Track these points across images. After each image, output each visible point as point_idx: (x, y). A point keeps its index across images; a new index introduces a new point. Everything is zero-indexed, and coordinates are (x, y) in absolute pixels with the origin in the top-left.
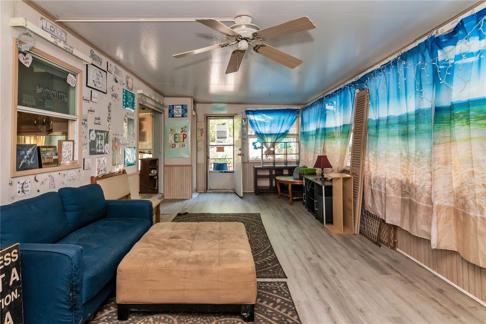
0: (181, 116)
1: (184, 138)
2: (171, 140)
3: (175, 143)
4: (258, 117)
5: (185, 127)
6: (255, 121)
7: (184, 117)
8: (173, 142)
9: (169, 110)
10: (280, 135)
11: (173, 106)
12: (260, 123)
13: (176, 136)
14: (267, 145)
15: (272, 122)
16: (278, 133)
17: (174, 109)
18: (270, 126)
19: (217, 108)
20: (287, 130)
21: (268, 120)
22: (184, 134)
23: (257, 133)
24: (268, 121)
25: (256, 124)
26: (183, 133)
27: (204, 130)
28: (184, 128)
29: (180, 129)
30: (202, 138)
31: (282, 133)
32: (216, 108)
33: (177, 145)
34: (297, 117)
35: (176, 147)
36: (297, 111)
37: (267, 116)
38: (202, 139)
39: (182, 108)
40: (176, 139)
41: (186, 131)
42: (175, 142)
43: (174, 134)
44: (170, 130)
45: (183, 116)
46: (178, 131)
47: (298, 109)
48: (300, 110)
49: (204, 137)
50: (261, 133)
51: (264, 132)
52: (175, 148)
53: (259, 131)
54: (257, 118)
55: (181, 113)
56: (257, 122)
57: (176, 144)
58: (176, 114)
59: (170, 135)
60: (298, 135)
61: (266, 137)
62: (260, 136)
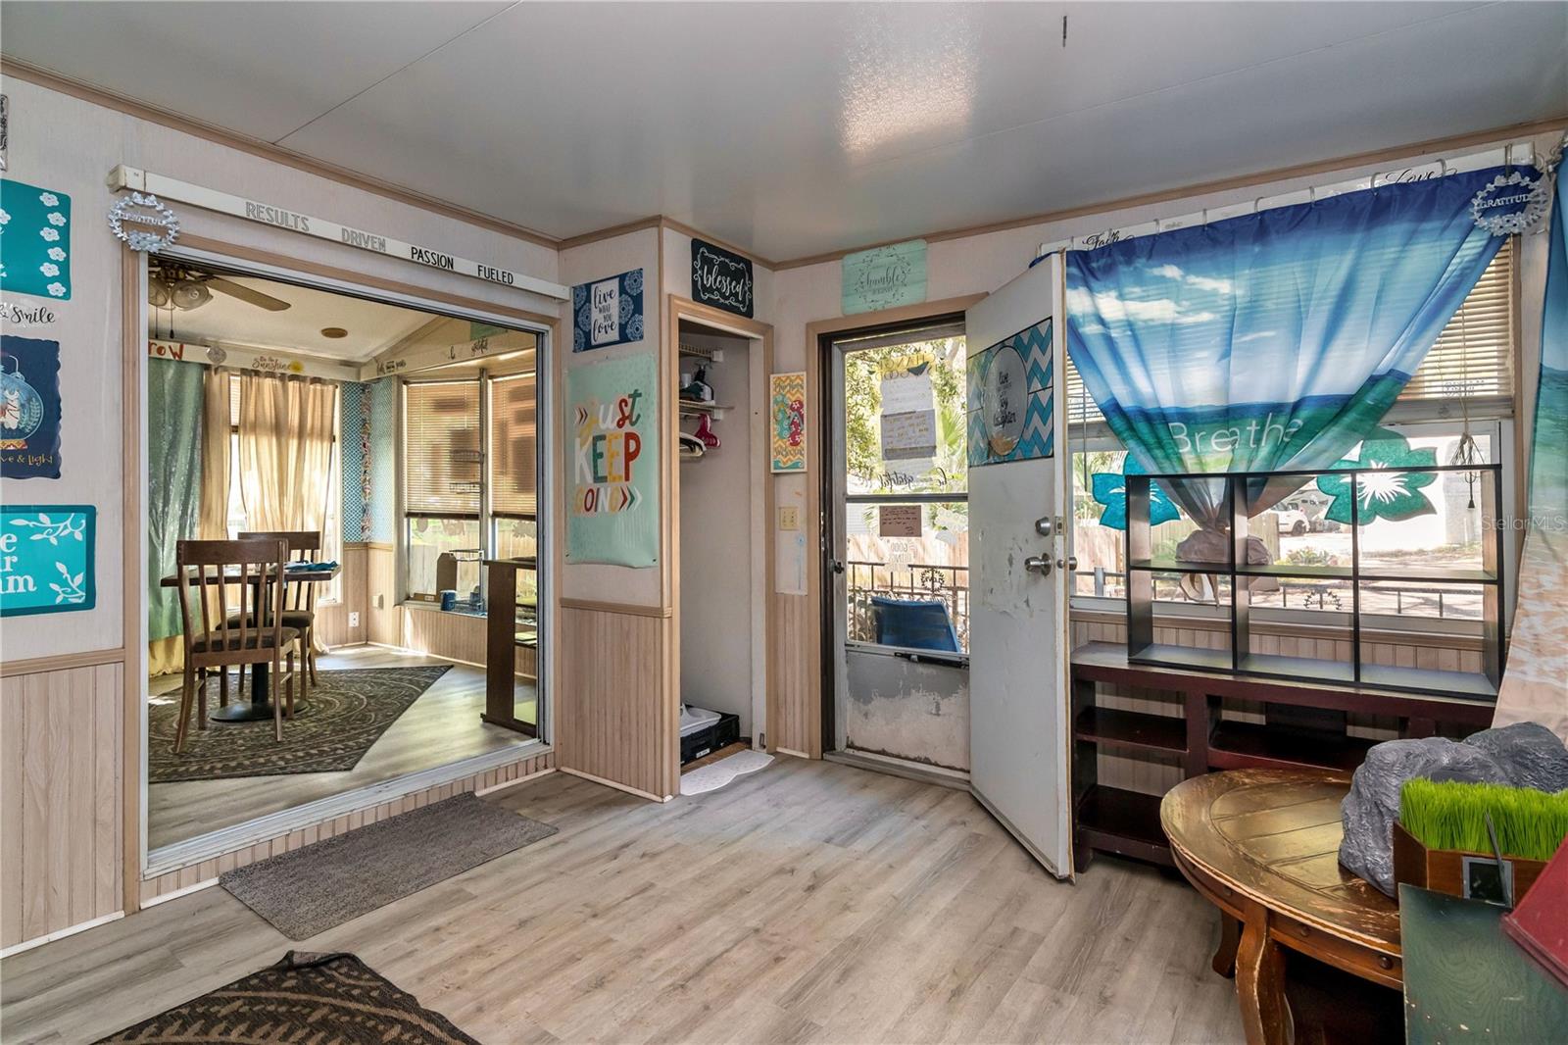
0: (617, 338)
1: (630, 456)
2: (581, 466)
3: (595, 487)
4: (1121, 297)
5: (636, 395)
6: (1102, 321)
7: (630, 341)
8: (589, 478)
9: (575, 310)
10: (1304, 413)
11: (588, 286)
12: (1135, 339)
13: (601, 446)
14: (1198, 492)
15: (1241, 319)
16: (1292, 398)
17: (590, 302)
18: (1220, 350)
19: (872, 278)
20: (1383, 368)
21: (1206, 301)
22: (629, 436)
23: (1113, 409)
24: (1206, 316)
25: (1110, 342)
26: (628, 428)
27: (804, 411)
28: (630, 401)
29: (612, 407)
30: (795, 459)
31: (1326, 400)
32: (864, 279)
33: (602, 491)
34: (1496, 243)
35: (599, 509)
36: (1500, 181)
37: (1192, 279)
38: (795, 466)
39: (622, 291)
40: (599, 461)
41: (639, 416)
42: (598, 479)
43: (591, 439)
44: (578, 417)
45: (624, 338)
46: (604, 420)
47: (1508, 170)
48: (1532, 172)
49: (805, 452)
50: (1150, 406)
51: (1168, 401)
52: (596, 510)
53: (1135, 392)
54: (1118, 304)
55: (616, 320)
56: (1114, 334)
57: (598, 490)
58: (597, 331)
59: (578, 441)
60: (1509, 405)
61: (1183, 436)
62: (1143, 427)
